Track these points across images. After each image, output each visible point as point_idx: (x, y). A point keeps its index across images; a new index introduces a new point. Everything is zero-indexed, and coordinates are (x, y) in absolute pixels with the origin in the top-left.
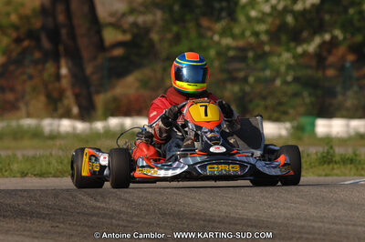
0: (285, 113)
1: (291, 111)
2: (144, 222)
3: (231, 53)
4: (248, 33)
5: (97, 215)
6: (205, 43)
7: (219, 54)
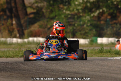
0: (87, 36)
1: (89, 35)
2: (41, 73)
3: (69, 16)
4: (75, 10)
5: (25, 70)
6: (60, 13)
7: (65, 16)
